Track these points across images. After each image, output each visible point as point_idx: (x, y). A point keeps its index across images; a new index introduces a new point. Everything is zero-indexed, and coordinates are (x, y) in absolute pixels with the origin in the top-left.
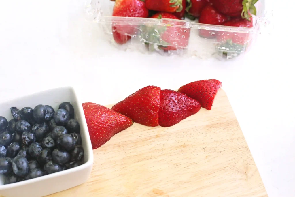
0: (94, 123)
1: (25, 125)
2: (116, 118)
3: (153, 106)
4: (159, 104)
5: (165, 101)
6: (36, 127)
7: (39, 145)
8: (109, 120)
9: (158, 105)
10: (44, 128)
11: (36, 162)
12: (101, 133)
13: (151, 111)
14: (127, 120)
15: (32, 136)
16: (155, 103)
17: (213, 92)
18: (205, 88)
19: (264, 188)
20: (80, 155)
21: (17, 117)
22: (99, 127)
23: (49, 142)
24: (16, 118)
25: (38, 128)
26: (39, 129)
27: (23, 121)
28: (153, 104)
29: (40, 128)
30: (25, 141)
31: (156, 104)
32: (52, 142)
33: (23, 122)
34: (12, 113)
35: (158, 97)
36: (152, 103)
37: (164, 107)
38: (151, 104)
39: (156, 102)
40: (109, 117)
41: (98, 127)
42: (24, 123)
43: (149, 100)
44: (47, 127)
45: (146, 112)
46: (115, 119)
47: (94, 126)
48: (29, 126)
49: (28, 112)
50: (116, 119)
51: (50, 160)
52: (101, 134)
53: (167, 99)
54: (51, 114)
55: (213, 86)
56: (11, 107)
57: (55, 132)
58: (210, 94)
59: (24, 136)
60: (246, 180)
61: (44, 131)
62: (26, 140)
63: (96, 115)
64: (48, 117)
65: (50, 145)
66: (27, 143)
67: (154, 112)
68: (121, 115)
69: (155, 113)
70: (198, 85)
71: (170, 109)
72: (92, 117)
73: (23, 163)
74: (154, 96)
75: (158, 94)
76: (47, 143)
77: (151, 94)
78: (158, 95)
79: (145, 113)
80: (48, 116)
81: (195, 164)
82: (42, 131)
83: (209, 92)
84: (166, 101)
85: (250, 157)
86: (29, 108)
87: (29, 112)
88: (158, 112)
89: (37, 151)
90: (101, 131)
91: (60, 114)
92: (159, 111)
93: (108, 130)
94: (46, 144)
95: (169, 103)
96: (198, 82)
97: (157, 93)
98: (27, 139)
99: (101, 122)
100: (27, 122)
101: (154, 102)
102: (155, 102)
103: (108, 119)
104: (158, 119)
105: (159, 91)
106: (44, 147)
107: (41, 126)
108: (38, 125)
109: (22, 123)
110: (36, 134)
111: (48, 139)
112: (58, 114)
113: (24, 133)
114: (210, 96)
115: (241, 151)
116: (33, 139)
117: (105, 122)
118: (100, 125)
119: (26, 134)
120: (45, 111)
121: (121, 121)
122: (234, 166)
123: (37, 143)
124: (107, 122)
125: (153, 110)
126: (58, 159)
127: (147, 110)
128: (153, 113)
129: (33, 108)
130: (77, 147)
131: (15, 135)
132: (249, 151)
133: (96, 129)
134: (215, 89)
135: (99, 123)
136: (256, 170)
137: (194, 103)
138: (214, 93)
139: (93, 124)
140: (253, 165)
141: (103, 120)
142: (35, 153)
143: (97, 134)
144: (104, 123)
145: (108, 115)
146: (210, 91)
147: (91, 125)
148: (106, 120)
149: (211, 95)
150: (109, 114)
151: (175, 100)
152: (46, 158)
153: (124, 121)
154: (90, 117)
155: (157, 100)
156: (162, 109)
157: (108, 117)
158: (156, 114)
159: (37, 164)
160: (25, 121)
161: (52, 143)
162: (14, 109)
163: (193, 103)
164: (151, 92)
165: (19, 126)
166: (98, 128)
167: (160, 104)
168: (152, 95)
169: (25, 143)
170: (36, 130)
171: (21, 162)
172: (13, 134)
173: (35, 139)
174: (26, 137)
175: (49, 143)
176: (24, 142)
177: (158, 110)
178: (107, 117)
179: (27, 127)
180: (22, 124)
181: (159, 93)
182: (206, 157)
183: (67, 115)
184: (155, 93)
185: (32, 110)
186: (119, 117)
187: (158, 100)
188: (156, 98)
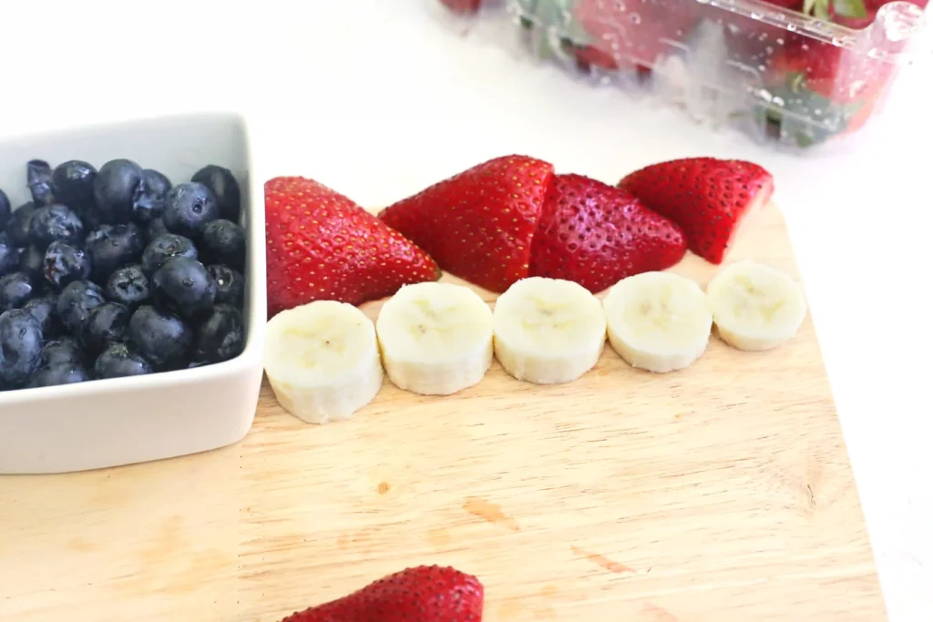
0: (293, 238)
1: (63, 220)
2: (376, 240)
3: (515, 220)
4: (534, 215)
5: (559, 206)
6: (99, 235)
7: (97, 291)
8: (349, 243)
9: (530, 216)
10: (124, 241)
11: (76, 346)
12: (311, 279)
13: (506, 235)
14: (416, 259)
15: (78, 259)
16: (524, 210)
17: (736, 199)
18: (708, 181)
19: (870, 550)
20: (226, 341)
21: (44, 195)
22: (309, 259)
23: (131, 281)
24: (39, 197)
25: (104, 237)
26: (106, 241)
27: (63, 208)
28: (515, 213)
29: (111, 239)
30: (53, 272)
31: (524, 213)
32: (139, 283)
33: (60, 211)
34: (30, 178)
35: (537, 189)
36: (511, 206)
37: (555, 227)
38: (508, 210)
39: (527, 207)
40: (353, 233)
41: (305, 257)
42: (60, 214)
43: (503, 197)
44: (137, 240)
45: (490, 235)
46: (372, 243)
47: (293, 250)
48: (78, 228)
49: (80, 179)
50: (375, 246)
51: (120, 341)
52: (311, 285)
53: (567, 203)
54: (158, 198)
55: (739, 180)
56: (30, 159)
57: (153, 251)
58: (722, 203)
59: (50, 255)
60: (806, 511)
61: (126, 249)
62: (57, 271)
63: (307, 215)
64: (146, 209)
65: (130, 295)
66: (57, 280)
67: (513, 241)
68: (397, 238)
69: (518, 246)
70: (687, 169)
71: (572, 234)
72: (293, 218)
73: (22, 332)
74: (523, 186)
75: (540, 180)
76: (123, 286)
77: (515, 178)
78: (538, 182)
79: (483, 239)
80: (149, 206)
81: (631, 434)
82: (117, 248)
83: (721, 196)
84: (562, 207)
85: (834, 438)
86: (86, 166)
87: (83, 176)
88: (529, 241)
89: (83, 307)
90: (313, 273)
91: (184, 196)
92: (533, 239)
93: (341, 275)
94: (118, 290)
95: (575, 215)
96: (688, 160)
97: (535, 176)
98: (59, 266)
99: (319, 241)
100: (72, 214)
101: (520, 204)
102: (523, 207)
103: (347, 237)
104: (526, 266)
105: (546, 171)
106: (108, 297)
107: (114, 233)
108: (107, 229)
109: (55, 212)
110: (96, 257)
111: (128, 275)
112: (179, 196)
113: (54, 244)
114: (721, 213)
115: (807, 411)
116: (82, 268)
117: (331, 244)
118: (313, 252)
119: (59, 250)
120: (136, 183)
121: (391, 256)
122: (771, 461)
123: (91, 284)
124: (340, 248)
125: (513, 233)
126: (147, 337)
127: (491, 231)
128: (510, 244)
129: (98, 167)
130: (221, 312)
131: (26, 253)
132: (835, 418)
133: (299, 261)
134: (743, 191)
135: (312, 242)
136: (850, 485)
137: (665, 231)
138: (738, 204)
139: (290, 244)
140: (840, 464)
141: (329, 236)
142: (77, 315)
143: (299, 279)
144: (331, 249)
145: (350, 226)
146: (726, 196)
147: (284, 245)
148: (339, 239)
149: (728, 210)
150: (355, 224)
151: (595, 210)
152: (106, 333)
153: (405, 257)
154: (285, 217)
155: (531, 199)
156: (547, 232)
157: (348, 232)
158: (521, 248)
159: (75, 352)
160: (66, 209)
161: (139, 288)
162: (37, 167)
163: (657, 228)
164: (517, 172)
165: (43, 221)
166: (305, 261)
167: (540, 215)
168: (517, 181)
169: (53, 278)
170: (96, 241)
171: (16, 330)
172: (21, 250)
173: (87, 270)
174: (58, 256)
175: (130, 288)
176: (47, 277)
177: (531, 235)
178: (344, 232)
179: (70, 228)
180: (53, 216)
181: (544, 177)
182: (677, 416)
183: (209, 205)
184: (530, 176)
185: (93, 174)
186: (387, 241)
187: (536, 199)
188: (528, 193)
